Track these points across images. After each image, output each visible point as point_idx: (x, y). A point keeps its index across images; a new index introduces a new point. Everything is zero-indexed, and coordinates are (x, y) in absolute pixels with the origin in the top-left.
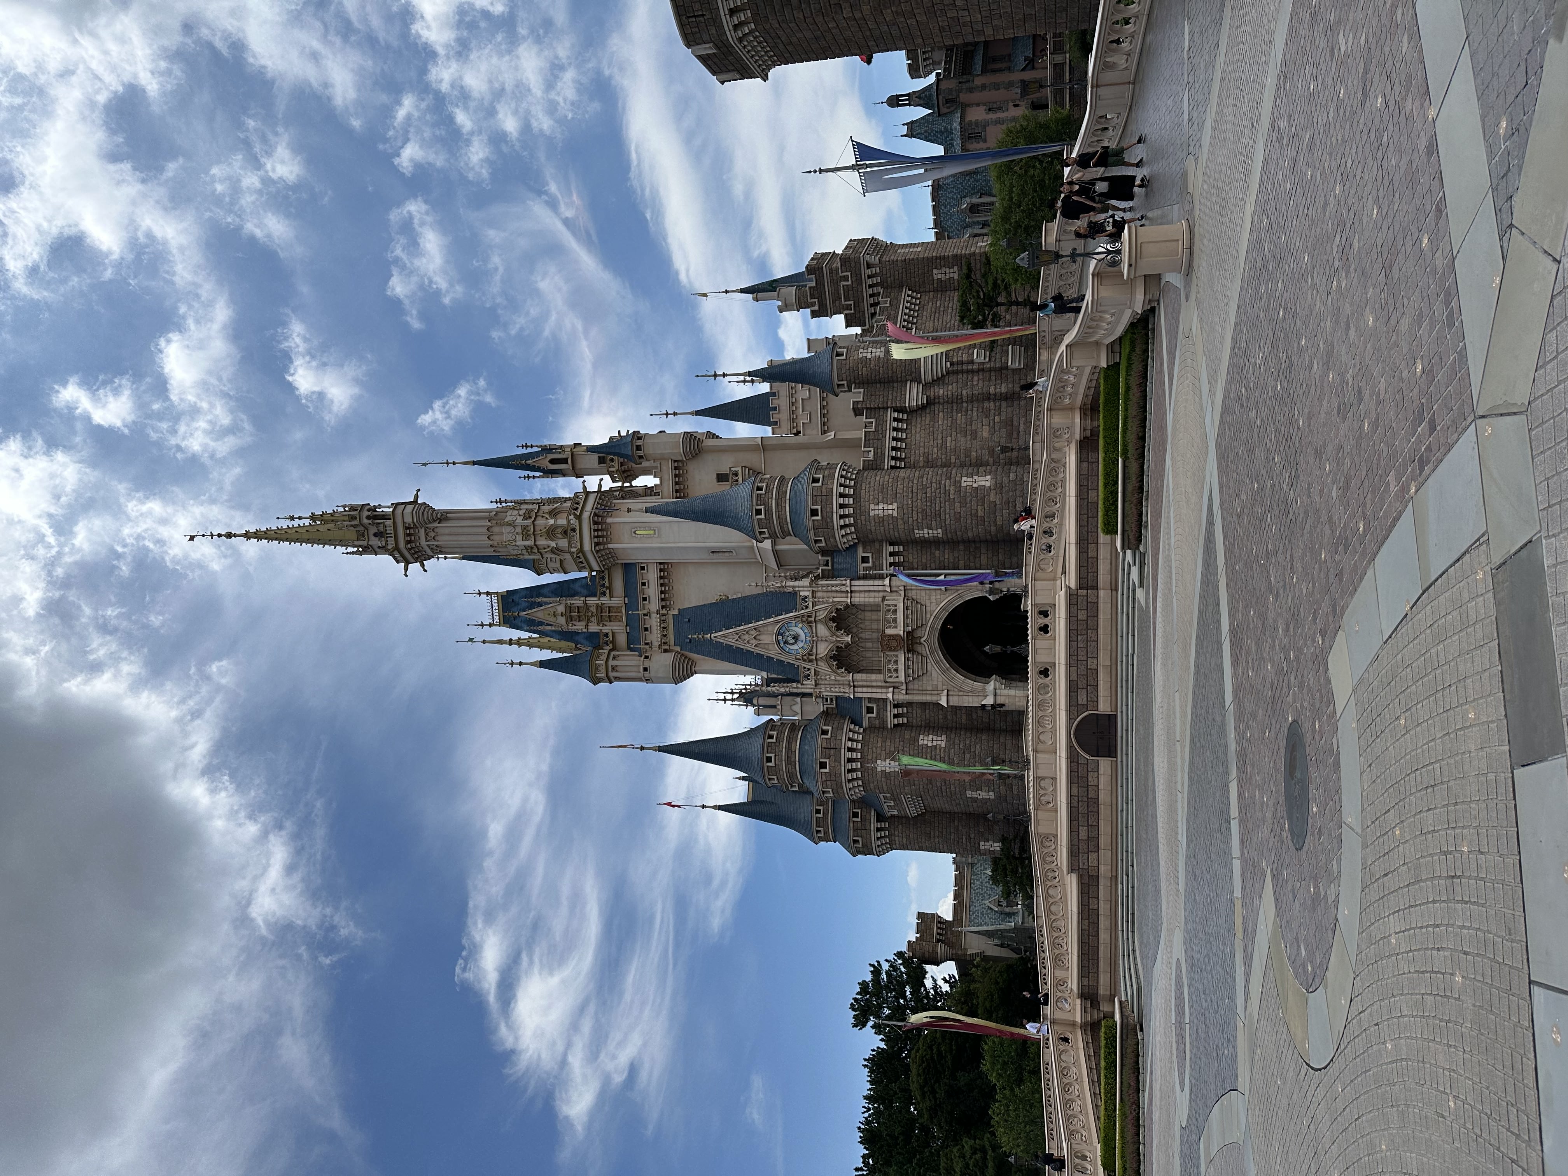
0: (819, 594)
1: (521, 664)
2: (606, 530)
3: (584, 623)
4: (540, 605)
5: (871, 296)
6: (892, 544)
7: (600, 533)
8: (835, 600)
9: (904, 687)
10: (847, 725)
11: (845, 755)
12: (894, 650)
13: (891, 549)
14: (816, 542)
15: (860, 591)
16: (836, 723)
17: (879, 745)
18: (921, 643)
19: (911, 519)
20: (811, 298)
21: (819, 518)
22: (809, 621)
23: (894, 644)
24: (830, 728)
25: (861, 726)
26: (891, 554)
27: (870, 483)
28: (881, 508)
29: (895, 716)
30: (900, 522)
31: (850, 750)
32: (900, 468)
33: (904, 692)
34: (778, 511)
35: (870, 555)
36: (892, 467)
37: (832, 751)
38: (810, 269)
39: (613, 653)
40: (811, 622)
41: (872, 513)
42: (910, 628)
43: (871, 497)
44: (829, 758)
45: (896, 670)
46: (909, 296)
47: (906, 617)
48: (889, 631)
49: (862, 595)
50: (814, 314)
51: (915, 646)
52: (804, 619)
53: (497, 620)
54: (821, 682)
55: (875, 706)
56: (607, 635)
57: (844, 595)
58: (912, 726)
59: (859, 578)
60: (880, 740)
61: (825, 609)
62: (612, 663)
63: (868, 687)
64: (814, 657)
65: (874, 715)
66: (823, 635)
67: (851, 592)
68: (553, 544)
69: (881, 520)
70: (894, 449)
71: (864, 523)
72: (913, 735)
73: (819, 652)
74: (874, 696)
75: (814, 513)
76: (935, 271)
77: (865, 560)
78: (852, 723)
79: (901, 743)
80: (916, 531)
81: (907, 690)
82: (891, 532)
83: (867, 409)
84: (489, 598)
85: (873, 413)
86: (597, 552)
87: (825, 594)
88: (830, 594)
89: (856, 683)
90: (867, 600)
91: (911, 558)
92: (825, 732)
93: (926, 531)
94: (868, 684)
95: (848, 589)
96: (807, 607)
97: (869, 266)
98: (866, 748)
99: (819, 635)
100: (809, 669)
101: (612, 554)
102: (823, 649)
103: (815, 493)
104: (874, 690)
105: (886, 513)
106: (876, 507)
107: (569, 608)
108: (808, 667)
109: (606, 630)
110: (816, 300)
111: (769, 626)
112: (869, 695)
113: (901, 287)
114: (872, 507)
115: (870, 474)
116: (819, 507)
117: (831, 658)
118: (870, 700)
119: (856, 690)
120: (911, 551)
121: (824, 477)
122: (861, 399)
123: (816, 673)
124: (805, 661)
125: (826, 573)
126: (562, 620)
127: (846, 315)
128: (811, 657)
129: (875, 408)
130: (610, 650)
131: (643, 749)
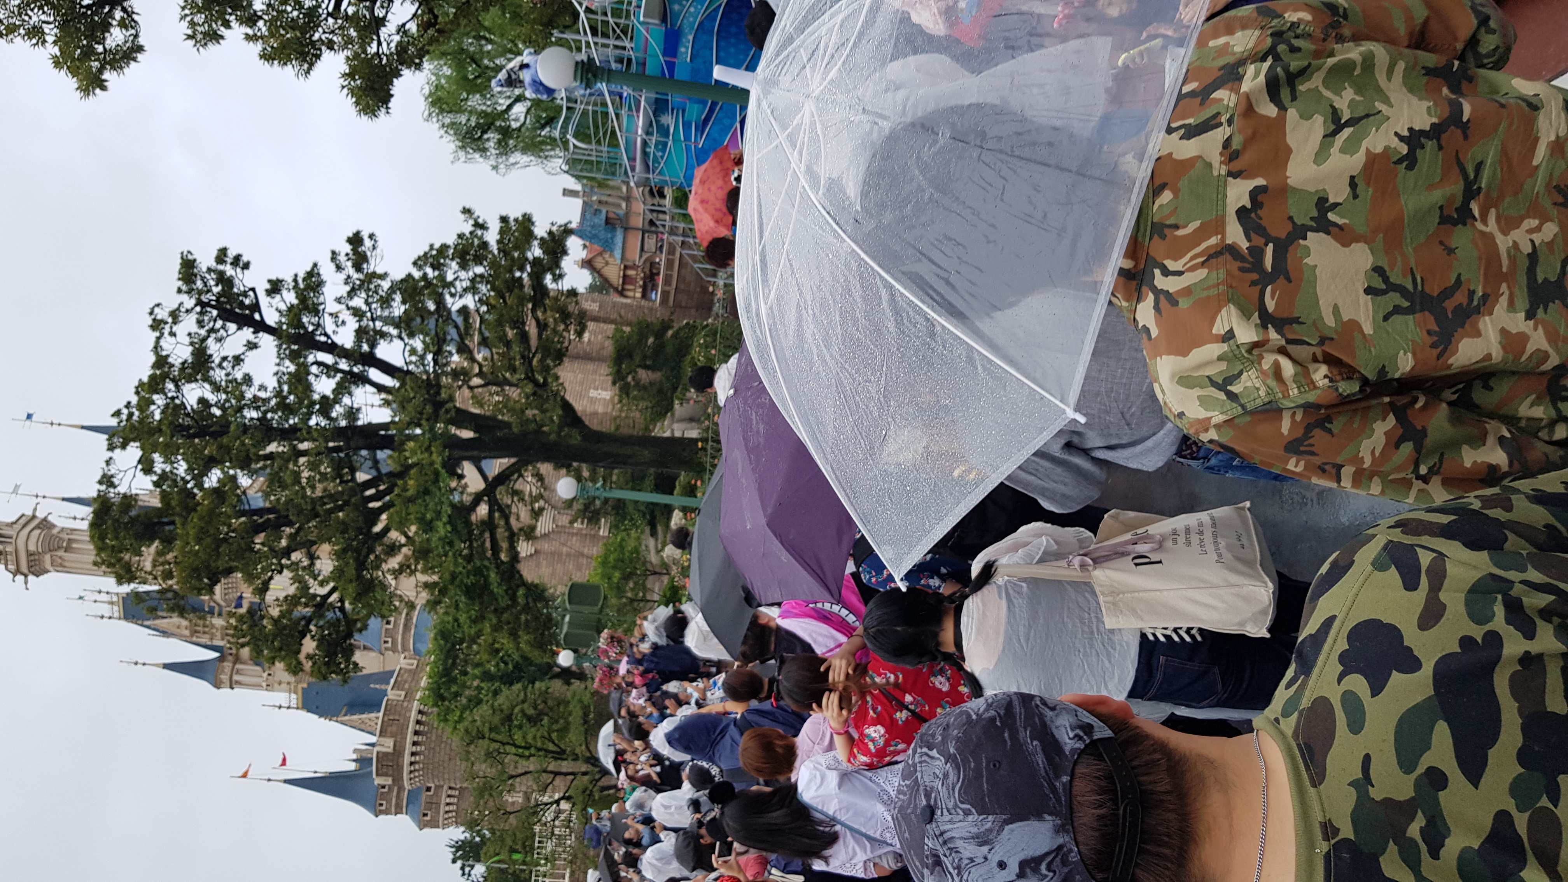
1: (144, 664)
39: (238, 666)
53: (117, 615)
62: (236, 677)
84: (109, 597)
126: (187, 633)
130: (235, 663)
131: (269, 780)
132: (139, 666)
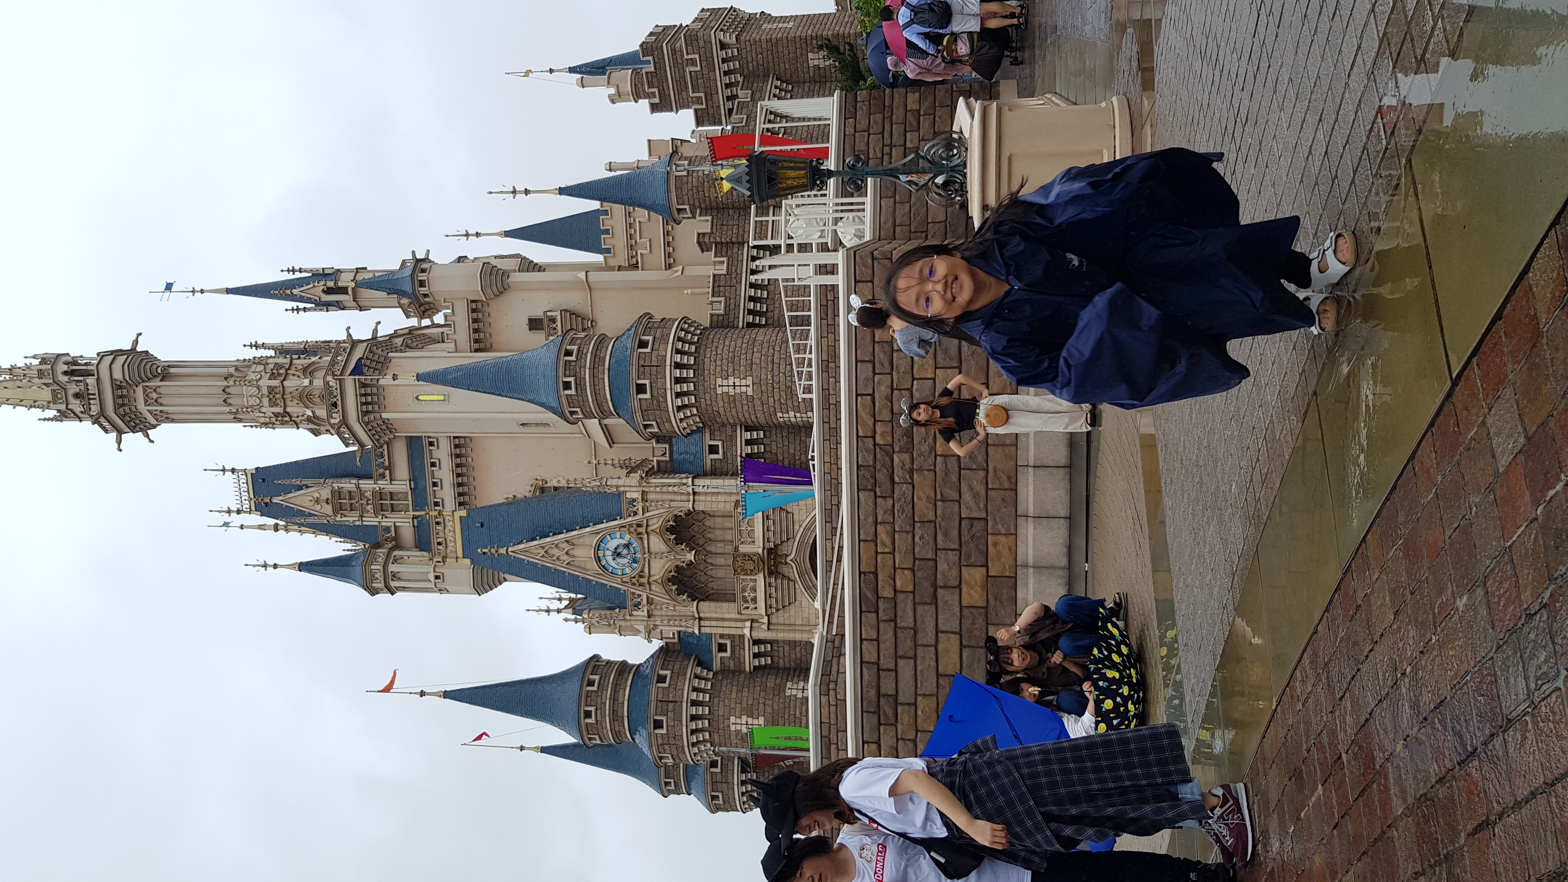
0: (651, 497)
1: (275, 566)
2: (378, 395)
3: (357, 514)
4: (300, 488)
5: (728, 86)
6: (748, 429)
7: (369, 399)
8: (673, 504)
9: (765, 620)
10: (692, 669)
11: (687, 710)
12: (751, 574)
13: (748, 435)
14: (646, 426)
15: (706, 494)
16: (677, 666)
17: (734, 695)
18: (786, 563)
19: (771, 400)
20: (649, 87)
21: (647, 396)
22: (640, 530)
23: (749, 565)
24: (668, 673)
25: (710, 669)
26: (748, 442)
27: (717, 347)
28: (731, 383)
29: (756, 656)
30: (758, 403)
31: (694, 703)
32: (759, 326)
33: (765, 627)
34: (594, 385)
35: (719, 443)
36: (750, 325)
37: (671, 706)
38: (645, 47)
39: (395, 553)
40: (641, 534)
41: (719, 391)
42: (772, 545)
43: (719, 368)
44: (666, 715)
45: (754, 600)
46: (776, 87)
47: (766, 530)
48: (743, 549)
49: (709, 498)
50: (654, 108)
51: (780, 566)
52: (632, 530)
53: (246, 505)
54: (655, 613)
55: (728, 642)
56: (387, 529)
57: (684, 498)
58: (778, 668)
59: (705, 475)
60: (735, 688)
61: (659, 516)
62: (392, 568)
63: (718, 619)
64: (645, 580)
65: (728, 654)
66: (657, 550)
67: (694, 493)
68: (309, 413)
69: (732, 400)
70: (751, 299)
71: (709, 402)
72: (778, 681)
73: (652, 573)
74: (726, 631)
75: (641, 389)
76: (810, 55)
77: (713, 450)
78: (698, 665)
79: (763, 694)
80: (779, 415)
81: (769, 623)
82: (746, 415)
83: (716, 243)
84: (235, 476)
85: (724, 249)
86: (367, 424)
87: (659, 497)
88: (666, 497)
89: (702, 615)
90: (715, 505)
91: (774, 447)
92: (661, 679)
93: (792, 414)
94: (718, 616)
95: (690, 490)
96: (635, 513)
97: (723, 46)
98: (716, 700)
99: (652, 550)
100: (639, 596)
101: (388, 426)
102: (659, 568)
103: (642, 363)
104: (726, 624)
105: (738, 390)
106: (725, 382)
107: (337, 494)
108: (638, 592)
109: (387, 522)
110: (656, 90)
111: (586, 536)
112: (720, 631)
113: (766, 76)
114: (719, 381)
115: (718, 336)
116: (647, 382)
117: (669, 580)
118: (722, 636)
119: (702, 623)
120: (774, 438)
121: (654, 338)
122: (709, 230)
123: (650, 602)
124: (634, 584)
125: (662, 464)
126: (328, 509)
127: (696, 110)
128: (642, 580)
129: (727, 243)
130: (392, 549)
131: (422, 694)
132: (270, 569)
